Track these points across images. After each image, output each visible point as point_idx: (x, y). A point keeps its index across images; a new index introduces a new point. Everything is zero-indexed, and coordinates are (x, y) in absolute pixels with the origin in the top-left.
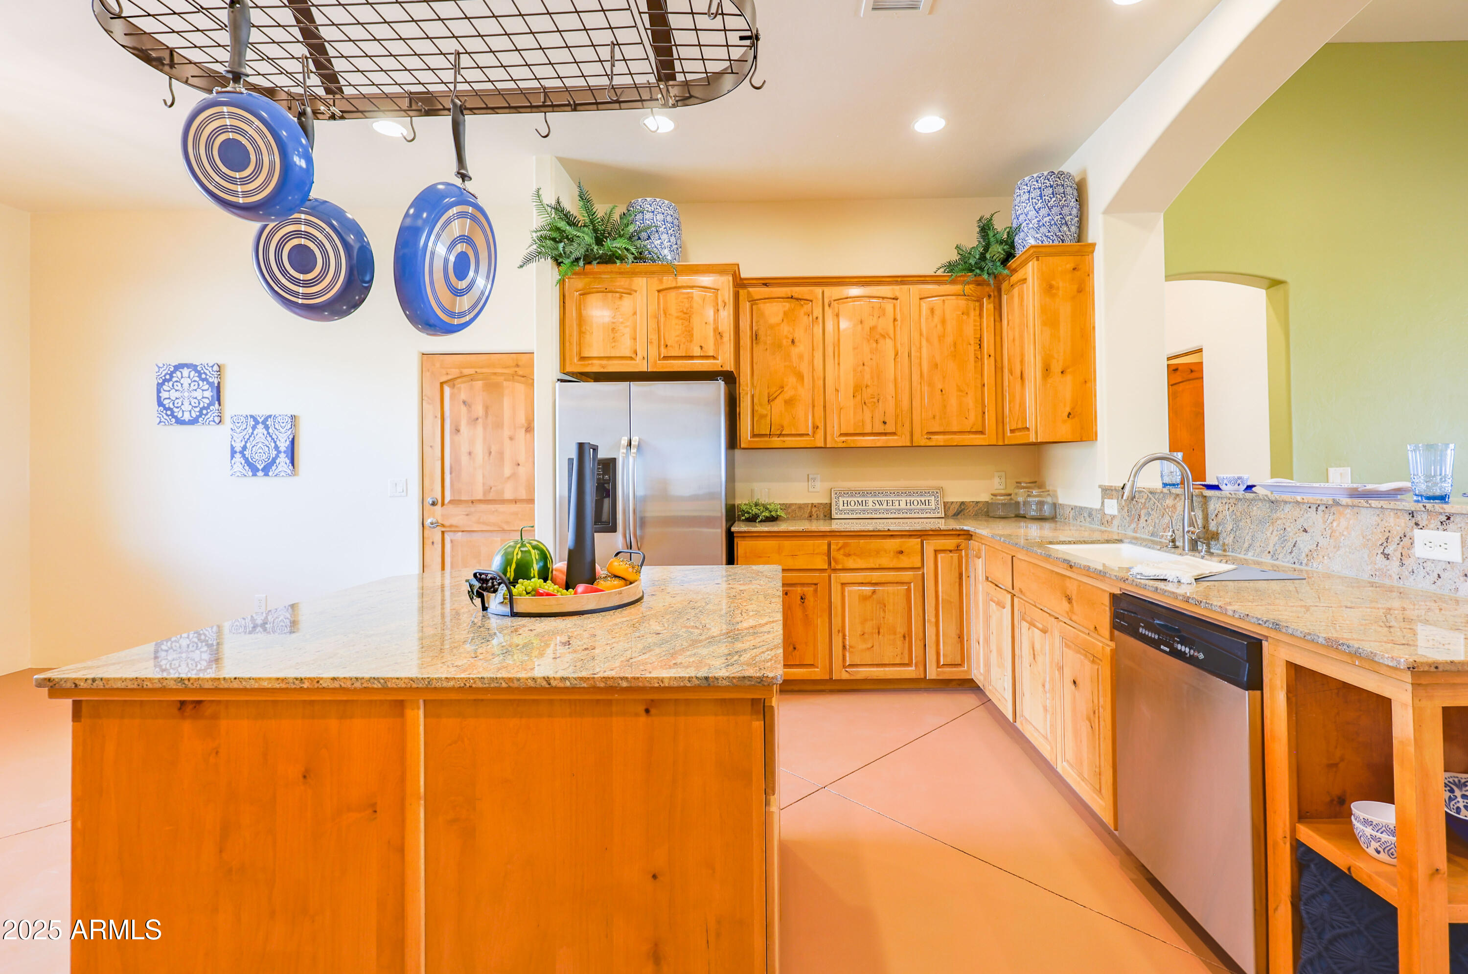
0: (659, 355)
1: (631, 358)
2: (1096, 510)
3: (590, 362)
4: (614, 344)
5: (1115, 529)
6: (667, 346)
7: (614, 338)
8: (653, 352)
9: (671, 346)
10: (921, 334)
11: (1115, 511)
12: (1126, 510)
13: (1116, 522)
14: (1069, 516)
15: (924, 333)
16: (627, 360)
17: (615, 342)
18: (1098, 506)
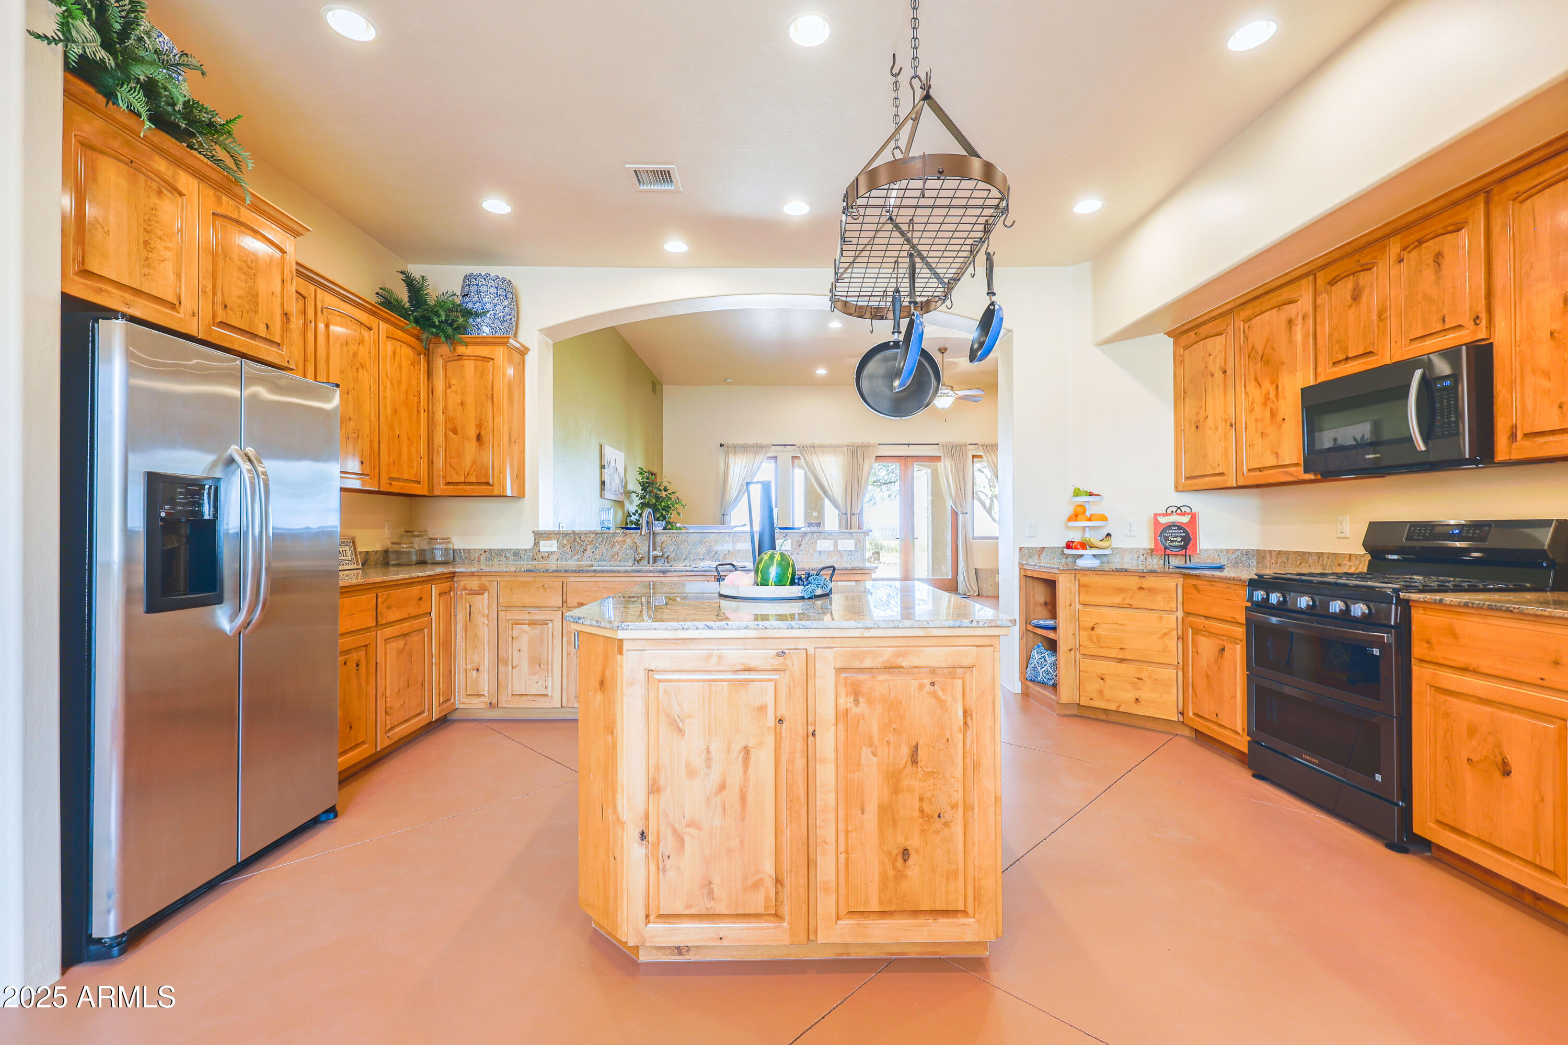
0: (214, 317)
1: (173, 306)
2: (526, 550)
3: (103, 287)
4: (147, 270)
5: (554, 562)
6: (226, 306)
7: (147, 259)
8: (206, 310)
9: (232, 309)
10: (387, 376)
11: (555, 549)
12: (569, 546)
13: (554, 557)
14: (479, 558)
15: (389, 374)
16: (166, 307)
17: (148, 266)
18: (529, 545)
